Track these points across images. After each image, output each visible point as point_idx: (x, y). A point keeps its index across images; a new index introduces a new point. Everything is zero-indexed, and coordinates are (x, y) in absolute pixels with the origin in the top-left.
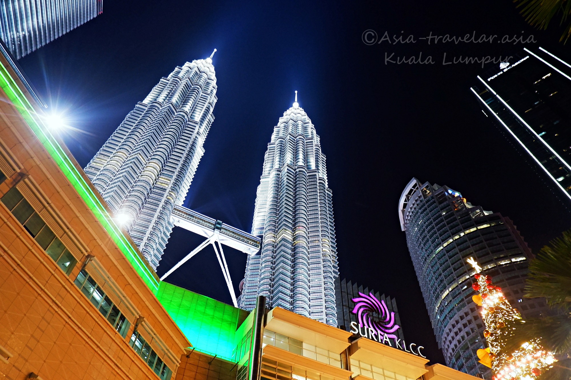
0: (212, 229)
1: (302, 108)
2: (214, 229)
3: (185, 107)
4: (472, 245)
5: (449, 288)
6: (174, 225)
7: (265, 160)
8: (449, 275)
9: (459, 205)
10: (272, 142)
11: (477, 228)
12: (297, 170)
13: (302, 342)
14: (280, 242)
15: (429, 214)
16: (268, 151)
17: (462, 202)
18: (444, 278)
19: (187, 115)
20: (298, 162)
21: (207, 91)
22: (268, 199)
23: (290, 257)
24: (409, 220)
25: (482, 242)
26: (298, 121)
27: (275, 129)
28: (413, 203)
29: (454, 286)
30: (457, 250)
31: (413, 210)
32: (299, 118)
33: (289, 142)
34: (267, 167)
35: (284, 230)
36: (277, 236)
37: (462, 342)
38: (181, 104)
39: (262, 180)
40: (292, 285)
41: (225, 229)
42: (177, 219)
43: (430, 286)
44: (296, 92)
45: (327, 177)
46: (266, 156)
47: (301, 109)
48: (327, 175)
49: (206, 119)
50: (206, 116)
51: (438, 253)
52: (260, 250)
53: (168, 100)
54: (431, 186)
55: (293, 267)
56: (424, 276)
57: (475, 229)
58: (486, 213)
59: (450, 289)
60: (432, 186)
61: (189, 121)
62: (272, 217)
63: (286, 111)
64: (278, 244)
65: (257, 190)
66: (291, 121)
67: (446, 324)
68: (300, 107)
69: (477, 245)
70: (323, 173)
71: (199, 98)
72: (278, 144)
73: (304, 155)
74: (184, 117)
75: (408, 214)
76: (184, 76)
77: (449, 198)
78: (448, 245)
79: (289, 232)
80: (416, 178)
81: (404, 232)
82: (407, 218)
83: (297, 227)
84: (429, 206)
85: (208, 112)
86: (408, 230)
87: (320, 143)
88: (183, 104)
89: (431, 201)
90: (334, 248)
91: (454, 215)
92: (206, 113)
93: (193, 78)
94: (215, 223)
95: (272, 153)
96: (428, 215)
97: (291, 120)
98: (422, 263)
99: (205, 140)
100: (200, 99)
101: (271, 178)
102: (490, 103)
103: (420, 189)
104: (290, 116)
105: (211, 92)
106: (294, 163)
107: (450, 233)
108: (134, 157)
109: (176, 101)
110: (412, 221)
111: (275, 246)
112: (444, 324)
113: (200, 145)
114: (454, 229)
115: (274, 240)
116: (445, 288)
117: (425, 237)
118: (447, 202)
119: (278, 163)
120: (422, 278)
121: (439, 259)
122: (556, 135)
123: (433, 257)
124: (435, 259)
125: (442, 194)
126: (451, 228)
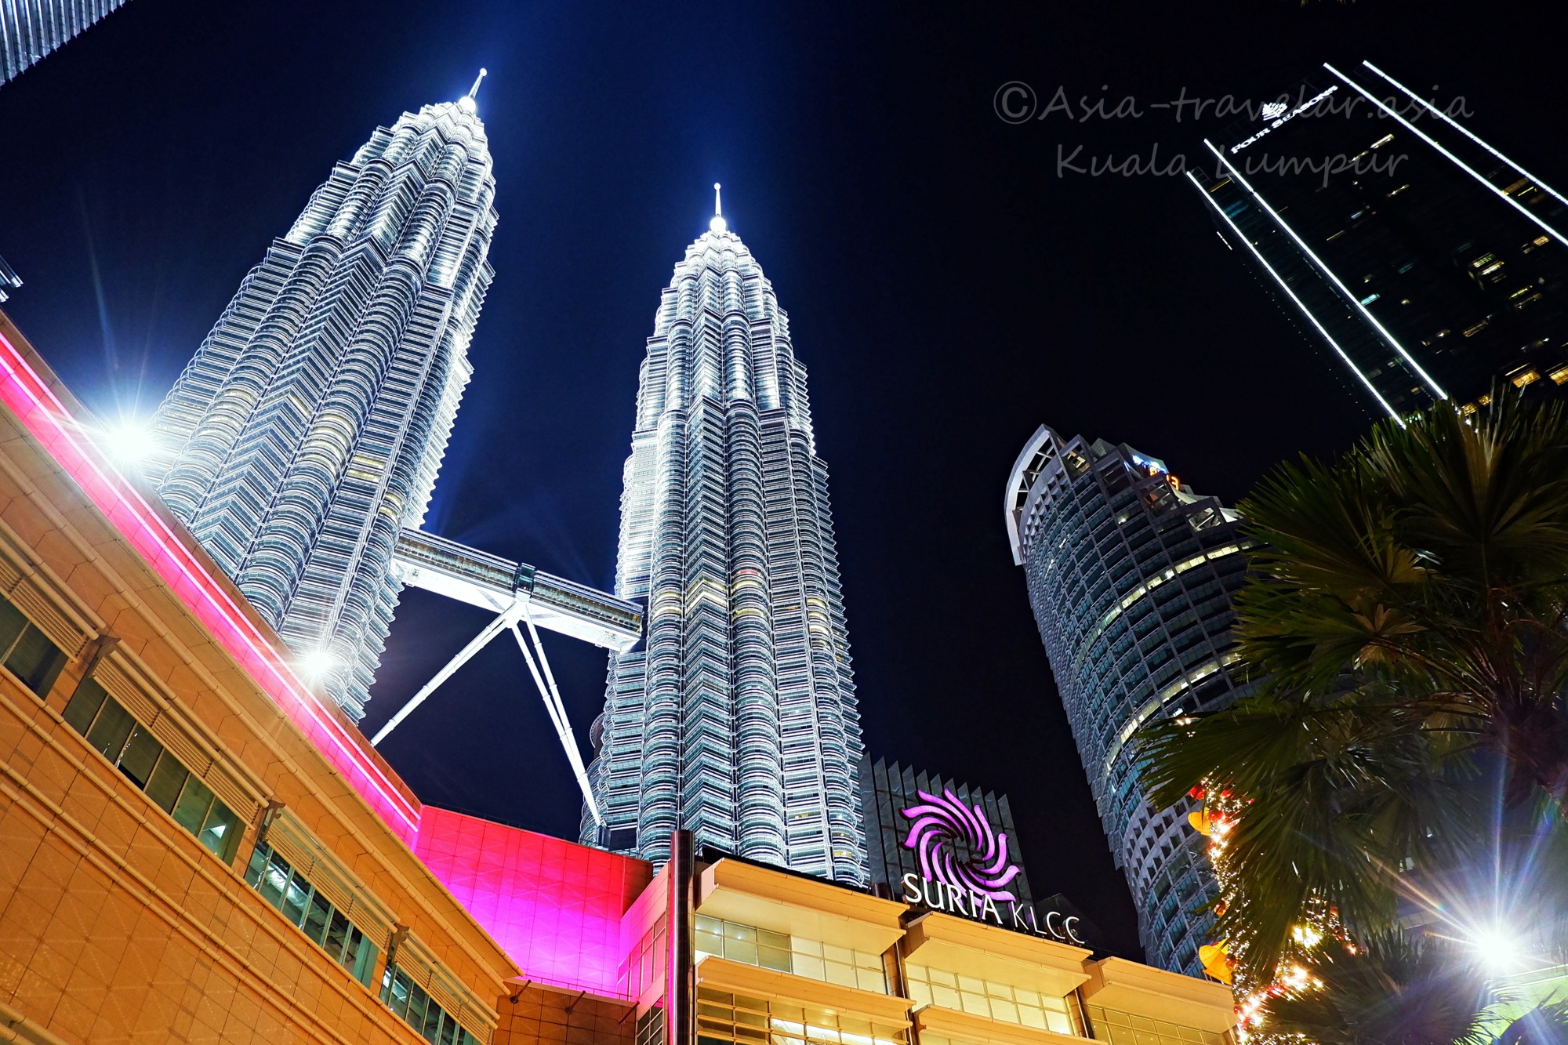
0: (509, 589)
1: (737, 235)
2: (514, 590)
3: (410, 247)
4: (1196, 603)
5: (1138, 714)
6: (403, 584)
7: (641, 385)
8: (1138, 682)
9: (1161, 495)
10: (656, 334)
11: (1206, 557)
12: (732, 413)
13: (789, 936)
14: (695, 614)
15: (1083, 522)
16: (648, 360)
17: (1168, 488)
18: (1126, 690)
19: (419, 273)
20: (731, 389)
21: (469, 196)
22: (656, 496)
23: (723, 653)
24: (1033, 538)
25: (1218, 593)
26: (728, 274)
27: (665, 297)
28: (1043, 492)
29: (1151, 708)
30: (1156, 615)
31: (1043, 510)
32: (729, 265)
33: (706, 333)
34: (647, 405)
35: (704, 581)
36: (686, 598)
37: (1173, 851)
38: (397, 238)
39: (635, 444)
40: (734, 728)
41: (544, 586)
42: (409, 567)
43: (1090, 711)
44: (717, 186)
45: (812, 428)
46: (644, 373)
47: (733, 236)
48: (811, 420)
49: (472, 279)
50: (471, 270)
51: (1109, 626)
52: (641, 638)
53: (360, 229)
54: (1088, 445)
55: (733, 680)
56: (1076, 684)
57: (1201, 560)
58: (1229, 518)
59: (1142, 718)
60: (1091, 445)
61: (424, 288)
62: (669, 547)
63: (693, 243)
64: (689, 619)
65: (625, 472)
66: (708, 274)
67: (1132, 807)
68: (732, 232)
69: (1207, 603)
70: (801, 416)
71: (448, 219)
72: (674, 341)
73: (748, 370)
74: (409, 277)
75: (1030, 521)
76: (401, 154)
77: (1136, 479)
78: (1134, 603)
79: (719, 584)
80: (1050, 425)
81: (1021, 567)
82: (1027, 532)
83: (738, 571)
84: (1083, 502)
85: (476, 257)
86: (1031, 565)
87: (788, 332)
88: (403, 241)
89: (1090, 488)
90: (840, 620)
91: (1148, 524)
92: (471, 260)
93: (426, 161)
94: (516, 571)
95: (661, 366)
96: (1083, 526)
97: (707, 271)
98: (1069, 652)
99: (471, 338)
100: (449, 222)
101: (661, 437)
102: (1239, 214)
103: (1060, 455)
104: (706, 257)
105: (479, 200)
106: (720, 393)
107: (1139, 572)
108: (276, 402)
109: (384, 233)
110: (1041, 541)
111: (681, 625)
112: (1127, 807)
113: (459, 355)
114: (1149, 561)
115: (678, 609)
116: (1126, 717)
117: (1075, 582)
118: (1130, 489)
119: (678, 393)
120: (1069, 689)
121: (1112, 640)
122: (1404, 302)
123: (1095, 636)
124: (1102, 639)
125: (1117, 467)
126: (1141, 559)
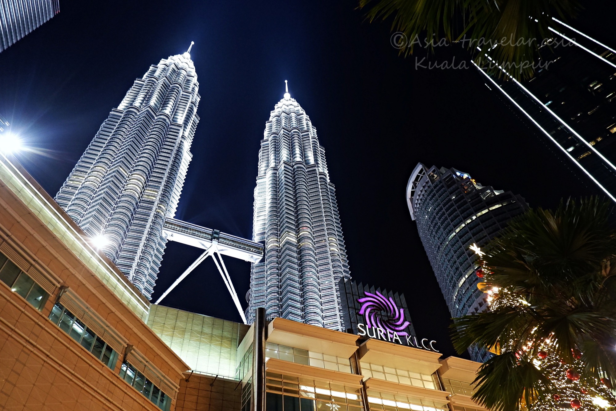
0: (210, 240)
1: (295, 99)
3: (165, 109)
4: (485, 228)
5: (465, 275)
6: (168, 240)
7: (259, 159)
8: (464, 262)
9: (469, 187)
10: (265, 139)
11: (489, 210)
12: (295, 167)
13: (308, 351)
14: (284, 246)
16: (262, 149)
17: (471, 183)
18: (459, 266)
19: (169, 119)
20: (295, 158)
21: (188, 89)
22: (267, 201)
23: (296, 261)
24: (418, 208)
25: (495, 223)
26: (292, 114)
27: (267, 125)
28: (421, 189)
29: (470, 272)
30: (470, 234)
31: (421, 197)
32: (292, 110)
33: (284, 137)
34: (262, 167)
35: (287, 233)
36: (280, 240)
38: (160, 106)
39: (258, 182)
40: (301, 290)
41: (223, 238)
42: (169, 233)
43: (445, 275)
44: (286, 81)
45: (328, 171)
46: (260, 154)
47: (293, 99)
48: (327, 168)
49: (190, 120)
50: (190, 117)
51: (451, 240)
52: (263, 257)
53: (146, 103)
54: (438, 170)
55: (300, 271)
56: (439, 265)
57: (486, 211)
58: (497, 193)
59: (467, 276)
60: (439, 169)
61: (171, 125)
62: (273, 220)
63: (278, 103)
64: (282, 248)
66: (283, 114)
69: (491, 227)
70: (323, 167)
71: (180, 98)
72: (271, 141)
73: (301, 150)
74: (165, 120)
75: (416, 202)
76: (161, 74)
77: (458, 181)
78: (460, 230)
79: (293, 234)
80: (422, 163)
81: (415, 221)
82: (416, 206)
83: (300, 228)
84: (437, 192)
85: (192, 112)
86: (418, 219)
87: (317, 135)
88: (163, 107)
89: (440, 186)
90: (343, 246)
91: (464, 198)
92: (190, 113)
93: (171, 76)
94: (212, 233)
95: (267, 151)
96: (438, 201)
98: (435, 252)
99: (191, 143)
101: (268, 178)
102: (494, 75)
103: (427, 174)
104: (282, 108)
105: (193, 91)
106: (290, 159)
107: (462, 218)
108: (114, 170)
109: (155, 104)
110: (421, 209)
111: (279, 251)
112: (463, 313)
113: (187, 150)
114: (465, 213)
115: (277, 245)
116: (461, 276)
117: (436, 224)
118: (456, 185)
119: (274, 161)
120: (437, 267)
121: (452, 246)
122: (562, 103)
123: (446, 245)
124: (448, 246)
125: (450, 177)
126: (462, 212)
